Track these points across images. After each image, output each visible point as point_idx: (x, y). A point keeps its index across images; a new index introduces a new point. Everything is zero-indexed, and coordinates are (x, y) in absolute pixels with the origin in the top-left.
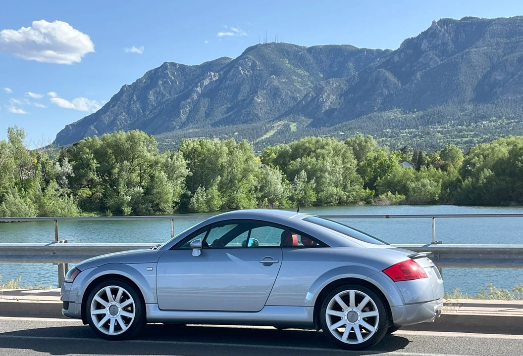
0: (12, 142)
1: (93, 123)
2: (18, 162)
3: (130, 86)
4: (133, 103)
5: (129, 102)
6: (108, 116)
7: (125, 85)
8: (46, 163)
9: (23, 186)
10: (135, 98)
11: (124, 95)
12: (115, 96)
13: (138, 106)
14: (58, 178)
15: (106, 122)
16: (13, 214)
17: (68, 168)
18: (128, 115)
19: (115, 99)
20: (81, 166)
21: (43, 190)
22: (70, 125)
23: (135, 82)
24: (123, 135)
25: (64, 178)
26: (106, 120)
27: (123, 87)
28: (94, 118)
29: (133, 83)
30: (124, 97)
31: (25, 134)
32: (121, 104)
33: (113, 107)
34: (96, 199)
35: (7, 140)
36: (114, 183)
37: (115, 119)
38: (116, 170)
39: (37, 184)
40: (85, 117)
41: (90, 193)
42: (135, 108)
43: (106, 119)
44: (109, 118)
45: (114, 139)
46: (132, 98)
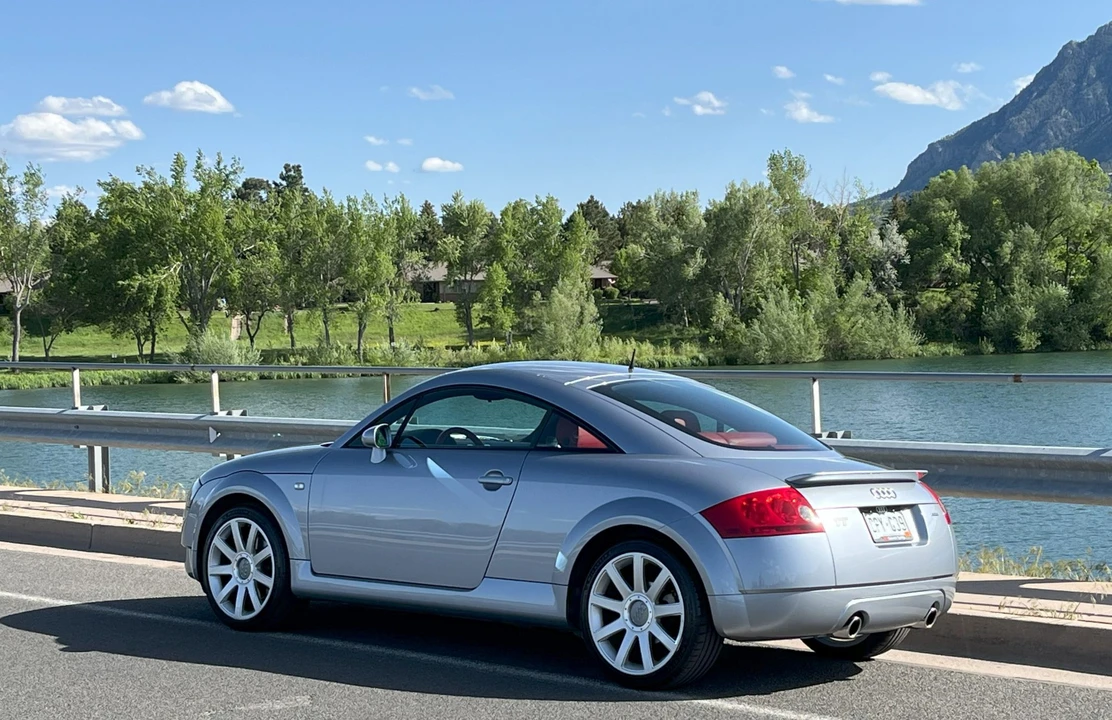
0: (778, 188)
1: (990, 137)
2: (790, 231)
3: (1080, 45)
4: (1089, 85)
5: (1079, 81)
6: (1028, 118)
7: (1070, 43)
8: (850, 234)
9: (800, 283)
10: (1092, 72)
11: (1067, 67)
12: (1046, 70)
13: (1100, 91)
14: (876, 265)
15: (1022, 133)
16: (775, 346)
17: (899, 243)
18: (1075, 113)
19: (1045, 77)
20: (927, 238)
21: (841, 292)
22: (939, 141)
23: (1093, 33)
24: (1025, 164)
25: (889, 265)
26: (1022, 129)
27: (1065, 47)
28: (994, 124)
29: (1090, 37)
30: (1066, 72)
31: (807, 168)
32: (1060, 89)
33: (1039, 95)
34: (958, 314)
35: (767, 183)
36: (1002, 276)
37: (1043, 124)
38: (1007, 247)
39: (828, 281)
40: (974, 123)
41: (949, 299)
42: (1091, 97)
43: (1022, 125)
44: (1029, 123)
45: (1006, 173)
46: (1086, 71)
